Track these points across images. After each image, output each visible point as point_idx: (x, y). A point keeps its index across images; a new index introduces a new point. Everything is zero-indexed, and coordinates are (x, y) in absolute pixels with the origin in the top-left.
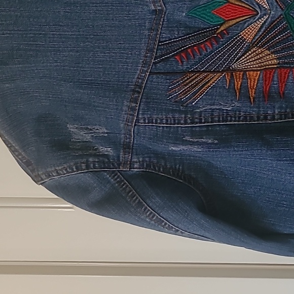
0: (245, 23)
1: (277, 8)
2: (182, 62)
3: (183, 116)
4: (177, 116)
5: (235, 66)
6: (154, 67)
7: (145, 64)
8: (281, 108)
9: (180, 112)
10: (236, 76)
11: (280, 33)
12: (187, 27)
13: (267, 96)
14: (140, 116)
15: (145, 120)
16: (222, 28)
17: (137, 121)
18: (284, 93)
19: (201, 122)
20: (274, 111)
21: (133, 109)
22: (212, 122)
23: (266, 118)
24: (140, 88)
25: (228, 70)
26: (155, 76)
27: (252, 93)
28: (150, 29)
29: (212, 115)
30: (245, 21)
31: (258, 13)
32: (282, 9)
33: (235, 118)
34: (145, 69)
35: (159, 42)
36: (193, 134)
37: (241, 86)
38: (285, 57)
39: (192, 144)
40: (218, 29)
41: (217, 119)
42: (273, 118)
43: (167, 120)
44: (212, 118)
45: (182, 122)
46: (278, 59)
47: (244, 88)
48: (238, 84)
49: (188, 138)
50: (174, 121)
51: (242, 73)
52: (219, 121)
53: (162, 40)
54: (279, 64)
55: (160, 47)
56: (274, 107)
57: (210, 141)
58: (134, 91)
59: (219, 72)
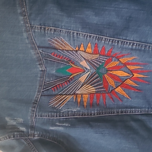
0: (81, 75)
1: (93, 69)
2: (55, 91)
3: (56, 114)
4: (53, 114)
5: (77, 92)
6: (42, 93)
7: (39, 92)
8: (97, 110)
9: (54, 112)
10: (78, 96)
11: (96, 79)
12: (56, 76)
13: (91, 105)
14: (37, 114)
15: (39, 116)
16: (71, 77)
17: (36, 116)
18: (99, 104)
19: (63, 116)
20: (95, 112)
21: (34, 111)
22: (68, 116)
23: (91, 115)
24: (37, 101)
25: (74, 94)
26: (43, 97)
27: (85, 104)
28: (41, 77)
29: (68, 113)
30: (81, 74)
31: (85, 71)
32: (95, 69)
33: (78, 114)
34: (39, 94)
35: (45, 83)
36: (60, 122)
37: (80, 101)
38: (98, 89)
39: (59, 126)
40: (69, 77)
41: (70, 115)
42: (94, 115)
43: (48, 116)
44: (68, 115)
45: (55, 116)
46: (96, 89)
47: (82, 102)
48: (79, 100)
49: (58, 124)
50: (52, 116)
51: (81, 95)
52: (71, 116)
53: (46, 82)
54: (96, 91)
55: (45, 85)
56: (95, 110)
57: (67, 125)
58: (34, 103)
59: (70, 95)
